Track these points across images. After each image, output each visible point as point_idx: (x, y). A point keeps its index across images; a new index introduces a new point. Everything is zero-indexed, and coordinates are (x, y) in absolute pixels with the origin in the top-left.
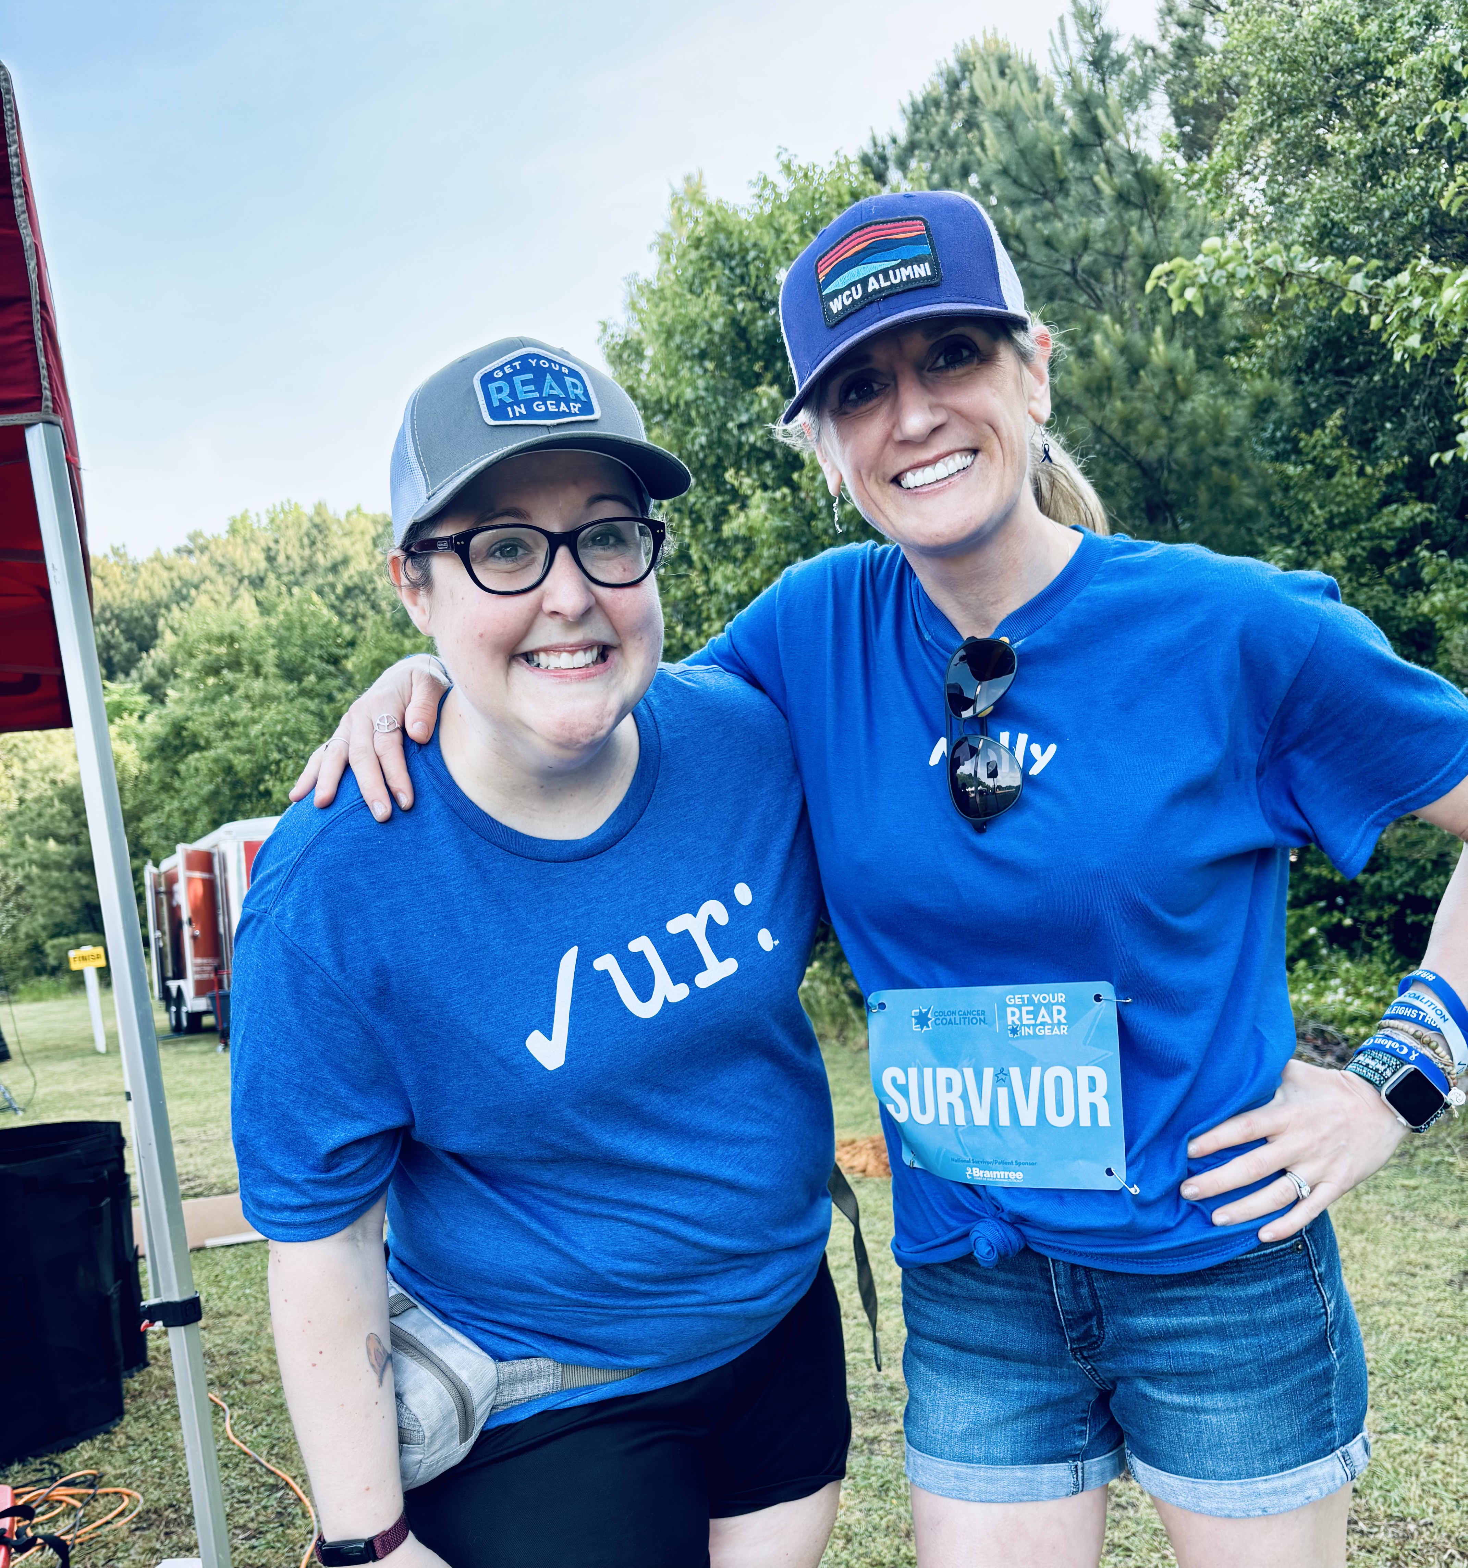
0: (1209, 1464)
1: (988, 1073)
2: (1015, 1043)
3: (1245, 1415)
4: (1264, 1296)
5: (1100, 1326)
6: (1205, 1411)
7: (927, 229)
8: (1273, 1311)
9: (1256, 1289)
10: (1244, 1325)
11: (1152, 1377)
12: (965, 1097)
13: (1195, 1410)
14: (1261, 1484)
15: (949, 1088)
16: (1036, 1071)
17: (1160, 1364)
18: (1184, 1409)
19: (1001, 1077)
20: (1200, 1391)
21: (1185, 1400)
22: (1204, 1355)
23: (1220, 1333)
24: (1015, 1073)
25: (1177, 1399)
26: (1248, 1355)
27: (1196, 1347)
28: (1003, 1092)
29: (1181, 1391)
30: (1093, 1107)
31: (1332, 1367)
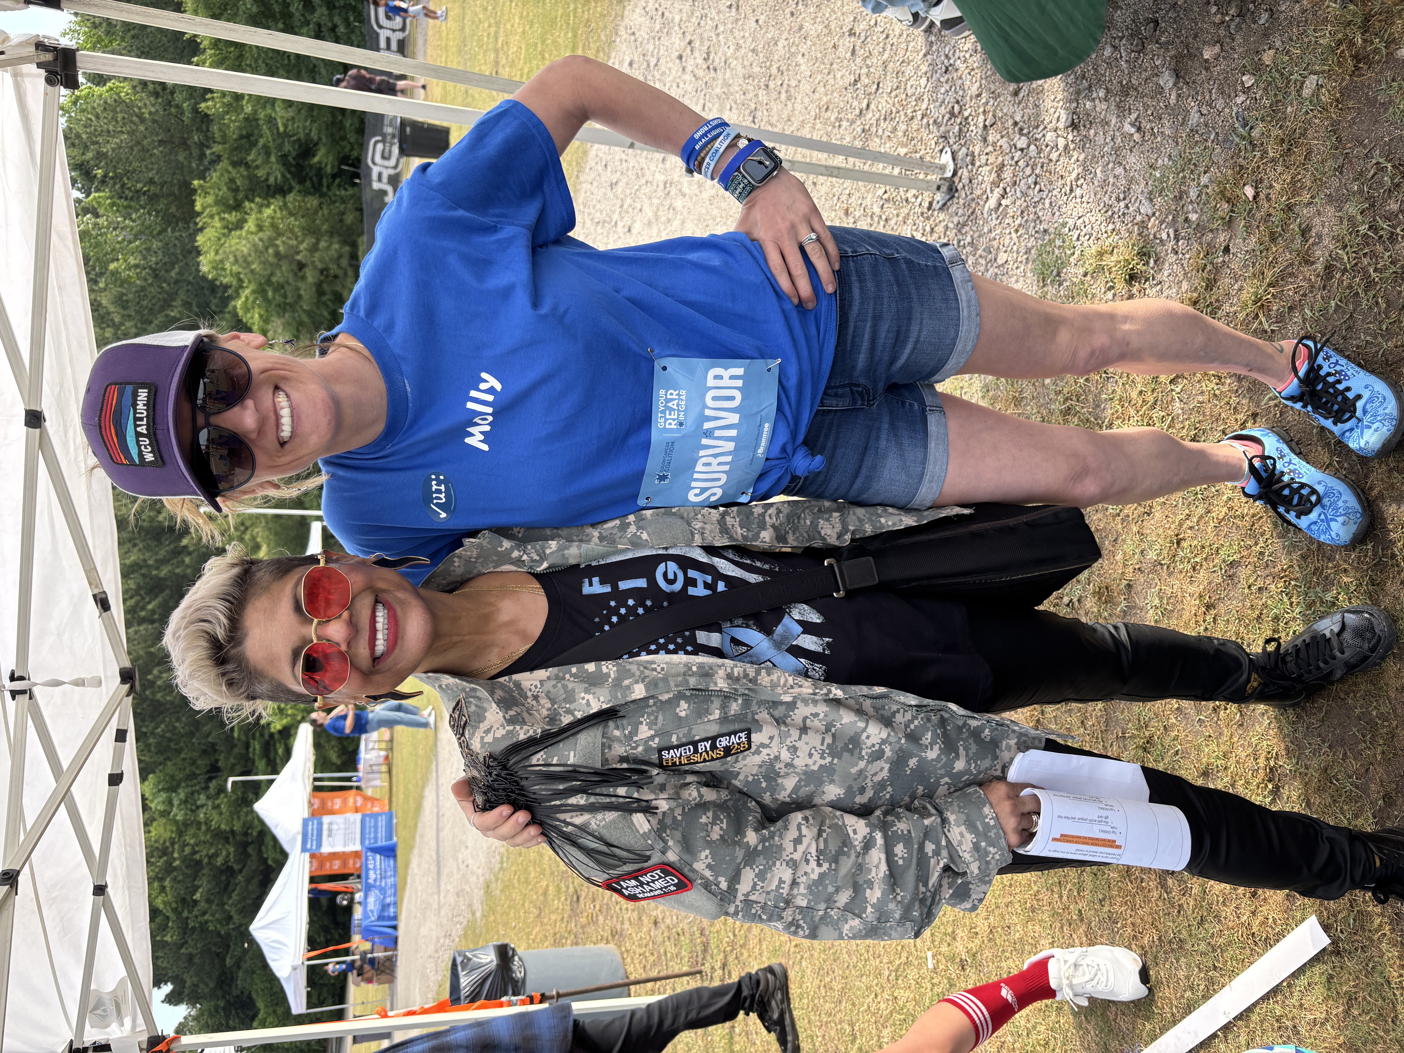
0: (948, 341)
1: (705, 441)
2: (689, 424)
3: (926, 315)
4: (861, 288)
5: (858, 386)
6: (919, 337)
7: (116, 384)
8: (870, 285)
9: (856, 292)
10: (875, 304)
11: (892, 361)
12: (715, 456)
13: (917, 342)
14: (964, 313)
15: (709, 464)
16: (708, 412)
17: (886, 358)
18: (914, 349)
19: (709, 434)
20: (907, 337)
21: (909, 347)
22: (888, 331)
23: (877, 318)
24: (707, 425)
25: (907, 351)
26: (894, 305)
27: (883, 335)
28: (717, 433)
29: (903, 347)
30: (732, 377)
31: (905, 258)
